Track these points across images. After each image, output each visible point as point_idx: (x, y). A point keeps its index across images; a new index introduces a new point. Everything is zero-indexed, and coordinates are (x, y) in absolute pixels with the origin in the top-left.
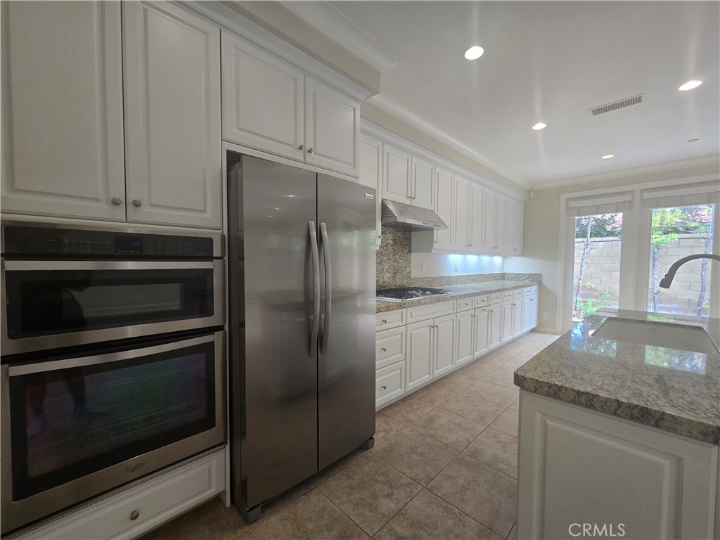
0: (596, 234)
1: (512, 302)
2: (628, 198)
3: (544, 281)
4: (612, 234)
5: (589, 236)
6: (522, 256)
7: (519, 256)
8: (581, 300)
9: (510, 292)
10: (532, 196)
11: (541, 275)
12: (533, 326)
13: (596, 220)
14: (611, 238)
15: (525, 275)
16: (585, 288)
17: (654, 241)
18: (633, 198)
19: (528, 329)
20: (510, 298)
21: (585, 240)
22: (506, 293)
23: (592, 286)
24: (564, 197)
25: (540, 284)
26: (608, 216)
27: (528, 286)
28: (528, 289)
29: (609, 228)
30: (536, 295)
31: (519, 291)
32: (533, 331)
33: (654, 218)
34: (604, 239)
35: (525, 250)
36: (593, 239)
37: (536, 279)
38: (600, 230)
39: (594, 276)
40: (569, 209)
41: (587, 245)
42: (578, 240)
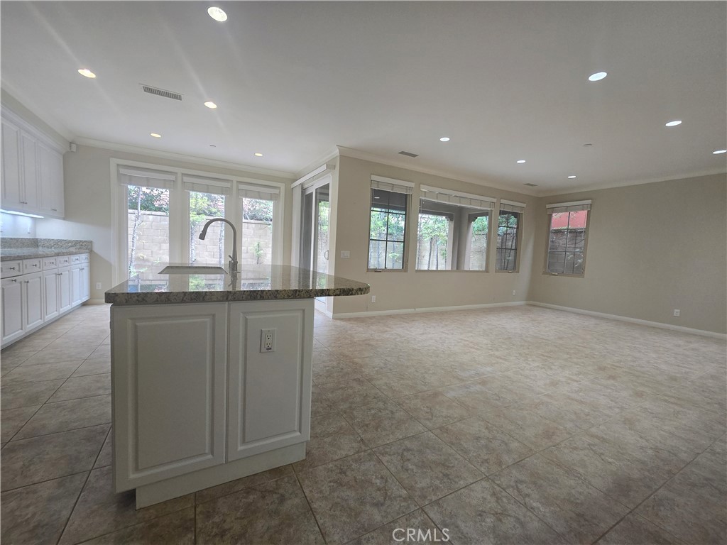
0: (145, 208)
1: (56, 271)
2: (172, 178)
3: (96, 249)
4: (159, 209)
5: (139, 209)
6: (64, 219)
7: (59, 218)
8: (135, 270)
9: (52, 260)
10: (74, 149)
11: (91, 242)
12: (85, 299)
13: (145, 194)
14: (158, 213)
15: (70, 242)
16: (138, 259)
17: (191, 219)
18: (176, 178)
19: (80, 302)
20: (53, 266)
21: (136, 211)
22: (47, 260)
23: (145, 257)
24: (114, 162)
25: (91, 252)
26: (155, 192)
27: (76, 253)
28: (76, 257)
29: (157, 204)
30: (86, 264)
31: (66, 258)
32: (84, 304)
33: (191, 201)
34: (154, 213)
35: (68, 213)
36: (143, 212)
37: (84, 246)
38: (148, 205)
39: (145, 247)
40: (120, 176)
41: (138, 217)
42: (130, 211)
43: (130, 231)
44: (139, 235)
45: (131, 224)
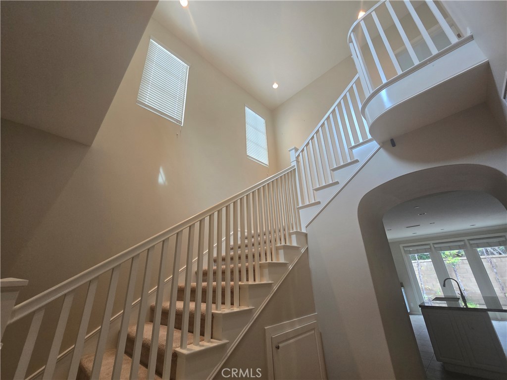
0: (420, 258)
2: (428, 247)
5: (417, 259)
16: (426, 289)
21: (416, 261)
23: (429, 287)
24: (401, 246)
36: (420, 261)
39: (428, 281)
40: (405, 251)
41: (418, 264)
42: (413, 261)
43: (417, 273)
44: (422, 275)
45: (416, 269)
